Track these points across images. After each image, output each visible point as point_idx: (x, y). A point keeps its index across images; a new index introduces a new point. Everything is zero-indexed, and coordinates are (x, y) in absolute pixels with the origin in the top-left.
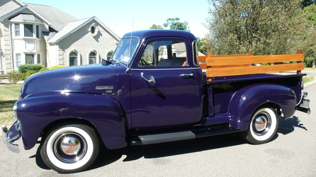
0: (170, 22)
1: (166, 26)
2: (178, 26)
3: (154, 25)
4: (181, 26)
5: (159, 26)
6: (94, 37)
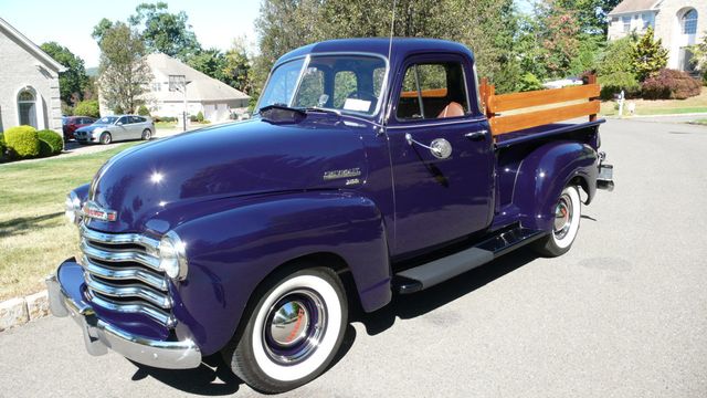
0: (145, 12)
1: (135, 21)
2: (166, 23)
3: (105, 20)
4: (172, 23)
5: (118, 23)
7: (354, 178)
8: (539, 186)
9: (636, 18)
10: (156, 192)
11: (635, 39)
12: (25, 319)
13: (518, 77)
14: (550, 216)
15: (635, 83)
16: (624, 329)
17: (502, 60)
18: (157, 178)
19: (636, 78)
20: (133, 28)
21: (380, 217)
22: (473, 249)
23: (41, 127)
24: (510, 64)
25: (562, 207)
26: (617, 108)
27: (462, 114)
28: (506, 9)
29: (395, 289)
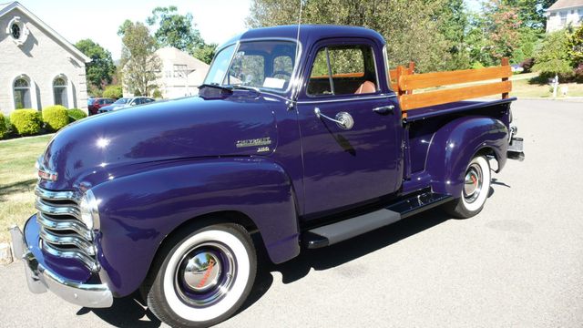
0: (159, 14)
1: (151, 22)
2: (176, 23)
3: (128, 21)
4: (181, 22)
5: (138, 23)
6: (20, 46)
7: (265, 146)
8: (448, 155)
9: (572, 12)
10: (100, 155)
11: (571, 31)
12: (9, 260)
13: (467, 65)
14: (459, 182)
15: (569, 69)
16: (513, 286)
17: (454, 51)
18: (103, 143)
19: (571, 65)
20: (150, 27)
21: (288, 183)
22: (384, 210)
23: (71, 107)
24: (460, 54)
25: (472, 174)
26: (552, 91)
27: (374, 91)
28: (458, 7)
29: (303, 244)
